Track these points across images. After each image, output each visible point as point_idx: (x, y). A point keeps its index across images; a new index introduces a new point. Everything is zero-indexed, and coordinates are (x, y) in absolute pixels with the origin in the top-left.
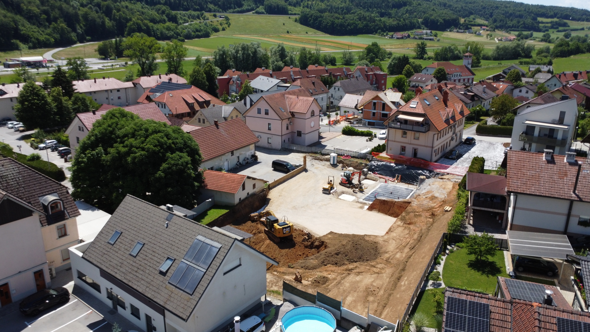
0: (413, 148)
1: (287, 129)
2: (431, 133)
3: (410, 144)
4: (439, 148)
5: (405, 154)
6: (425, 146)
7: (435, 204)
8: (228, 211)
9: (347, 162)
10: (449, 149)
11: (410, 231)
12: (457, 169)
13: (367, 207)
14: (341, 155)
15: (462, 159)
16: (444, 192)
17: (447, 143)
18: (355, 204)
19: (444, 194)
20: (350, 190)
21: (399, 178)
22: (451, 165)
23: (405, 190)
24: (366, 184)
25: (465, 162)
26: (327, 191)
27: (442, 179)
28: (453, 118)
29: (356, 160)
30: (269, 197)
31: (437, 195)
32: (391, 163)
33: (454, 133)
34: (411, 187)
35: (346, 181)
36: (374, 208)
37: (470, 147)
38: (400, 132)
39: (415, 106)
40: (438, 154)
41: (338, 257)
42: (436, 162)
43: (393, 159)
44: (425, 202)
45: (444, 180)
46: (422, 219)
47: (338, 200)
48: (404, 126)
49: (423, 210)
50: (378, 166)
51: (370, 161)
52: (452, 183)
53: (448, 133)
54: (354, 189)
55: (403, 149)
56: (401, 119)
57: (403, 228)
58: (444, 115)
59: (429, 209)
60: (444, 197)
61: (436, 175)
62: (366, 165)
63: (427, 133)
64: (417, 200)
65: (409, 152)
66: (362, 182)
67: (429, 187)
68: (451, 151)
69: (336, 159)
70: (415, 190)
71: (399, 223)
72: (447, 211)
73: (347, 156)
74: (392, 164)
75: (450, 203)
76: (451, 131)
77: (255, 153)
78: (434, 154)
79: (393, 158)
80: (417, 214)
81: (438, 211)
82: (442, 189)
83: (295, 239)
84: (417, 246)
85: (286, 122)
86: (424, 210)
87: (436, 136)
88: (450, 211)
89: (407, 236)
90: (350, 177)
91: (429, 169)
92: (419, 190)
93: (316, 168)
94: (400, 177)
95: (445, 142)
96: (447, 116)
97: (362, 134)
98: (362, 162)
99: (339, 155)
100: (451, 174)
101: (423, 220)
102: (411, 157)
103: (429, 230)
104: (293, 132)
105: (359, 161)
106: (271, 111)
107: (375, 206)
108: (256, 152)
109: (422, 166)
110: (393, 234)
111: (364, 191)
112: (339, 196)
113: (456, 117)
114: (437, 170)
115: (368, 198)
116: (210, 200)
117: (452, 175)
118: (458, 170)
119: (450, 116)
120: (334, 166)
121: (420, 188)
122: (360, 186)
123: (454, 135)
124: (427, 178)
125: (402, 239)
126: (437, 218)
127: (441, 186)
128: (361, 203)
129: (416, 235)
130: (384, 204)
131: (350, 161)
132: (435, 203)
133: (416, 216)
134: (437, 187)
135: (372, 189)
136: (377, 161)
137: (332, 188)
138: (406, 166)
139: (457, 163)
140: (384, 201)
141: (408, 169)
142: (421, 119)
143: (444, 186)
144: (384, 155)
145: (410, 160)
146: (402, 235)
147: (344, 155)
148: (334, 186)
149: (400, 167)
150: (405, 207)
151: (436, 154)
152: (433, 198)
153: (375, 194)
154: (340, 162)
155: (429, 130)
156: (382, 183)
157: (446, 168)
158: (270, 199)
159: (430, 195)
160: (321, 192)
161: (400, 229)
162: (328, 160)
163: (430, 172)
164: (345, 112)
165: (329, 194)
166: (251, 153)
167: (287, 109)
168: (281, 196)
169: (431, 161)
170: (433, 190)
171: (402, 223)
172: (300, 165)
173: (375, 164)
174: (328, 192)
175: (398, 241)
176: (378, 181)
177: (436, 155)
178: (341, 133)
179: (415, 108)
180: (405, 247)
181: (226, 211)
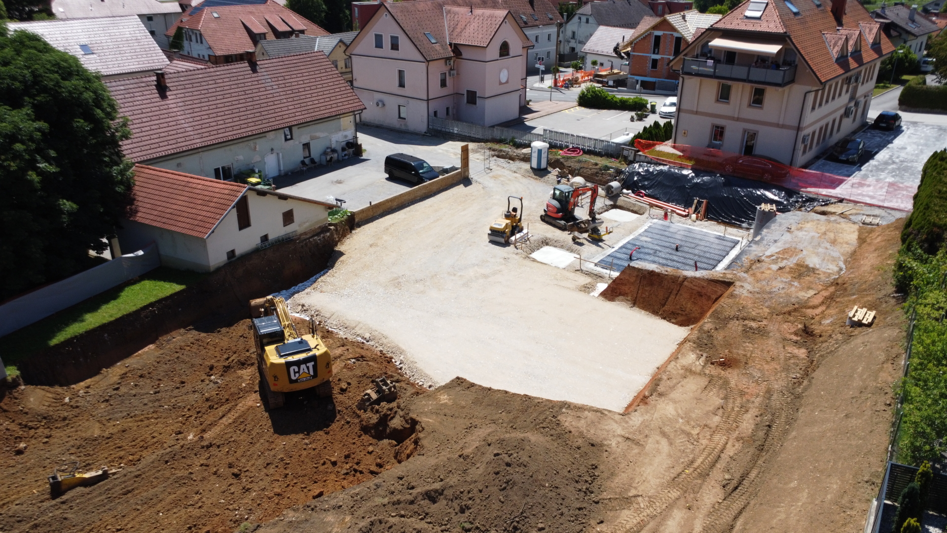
0: (745, 131)
1: (443, 84)
2: (797, 90)
3: (738, 119)
4: (814, 133)
5: (722, 145)
6: (778, 125)
7: (811, 293)
8: (182, 287)
9: (572, 164)
10: (837, 137)
11: (726, 398)
12: (865, 189)
13: (602, 286)
14: (561, 148)
15: (872, 162)
16: (836, 254)
17: (834, 121)
18: (572, 275)
19: (834, 260)
20: (566, 237)
21: (702, 209)
22: (849, 176)
23: (717, 241)
24: (611, 221)
25: (883, 170)
26: (500, 238)
27: (823, 213)
28: (857, 55)
29: (593, 159)
30: (340, 248)
31: (813, 261)
32: (682, 167)
33: (852, 98)
34: (732, 233)
35: (559, 211)
36: (620, 294)
37: (888, 136)
38: (711, 88)
39: (758, 14)
40: (811, 148)
41: (434, 508)
42: (806, 166)
43: (689, 158)
44: (778, 285)
45: (832, 218)
46: (771, 345)
47: (527, 262)
48: (724, 69)
49: (771, 314)
50: (648, 176)
51: (631, 163)
52: (856, 227)
53: (840, 95)
54: (576, 234)
55: (718, 132)
56: (719, 50)
57: (703, 382)
58: (835, 44)
59: (791, 308)
60: (836, 269)
61: (804, 202)
62: (619, 172)
63: (787, 88)
64: (754, 275)
65: (733, 142)
66: (597, 216)
67: (787, 237)
68: (845, 144)
69: (544, 156)
70: (745, 242)
71: (690, 358)
72: (859, 324)
73: (574, 150)
74: (685, 172)
75: (861, 291)
76: (847, 91)
77: (356, 137)
78: (800, 147)
79: (688, 155)
80: (753, 324)
81: (826, 323)
82: (828, 245)
83: (340, 397)
84: (753, 475)
85: (438, 68)
86: (775, 313)
87: (811, 97)
88: (870, 325)
89: (717, 419)
90: (568, 202)
91: (787, 185)
92: (757, 243)
93: (495, 177)
94: (704, 205)
95: (830, 119)
96: (842, 49)
97: (623, 106)
98: (609, 165)
99: (552, 146)
100: (850, 201)
101: (774, 353)
102: (737, 154)
103: (798, 397)
104: (457, 95)
105: (602, 162)
106: (403, 41)
107: (625, 288)
108: (359, 135)
109: (767, 176)
110: (666, 409)
111: (602, 241)
112: (533, 251)
113: (864, 55)
114: (809, 189)
115: (610, 260)
116: (141, 253)
117: (851, 205)
118: (868, 190)
119: (850, 49)
120: (540, 172)
121: (762, 239)
122: (592, 226)
123: (852, 104)
124: (779, 210)
125: (695, 432)
126: (824, 347)
127: (825, 233)
128: (588, 274)
129: (748, 416)
130: (651, 284)
131: (579, 161)
132: (809, 288)
133: (748, 333)
134: (813, 237)
135: (624, 236)
136: (648, 163)
137: (516, 228)
138: (721, 176)
139: (862, 173)
140: (652, 273)
141: (727, 184)
142: (773, 49)
143: (832, 235)
144: (666, 147)
145: (733, 161)
146: (697, 413)
147: (567, 147)
148: (524, 224)
149: (705, 178)
150: (714, 297)
151: (805, 147)
152: (802, 271)
153: (633, 251)
154: (554, 164)
155: (792, 81)
156: (655, 221)
157: (834, 184)
158: (341, 254)
159: (791, 262)
160: (486, 239)
161: (693, 385)
162: (526, 159)
163: (790, 193)
164: (594, 63)
165: (507, 244)
166: (346, 136)
167: (444, 38)
168: (377, 245)
169: (791, 164)
170: (800, 246)
171: (702, 361)
172: (453, 169)
173: (641, 170)
174: (502, 240)
175: (680, 440)
176: (646, 215)
177: (804, 152)
178: (576, 103)
179: (759, 18)
180: (704, 475)
181: (177, 288)
